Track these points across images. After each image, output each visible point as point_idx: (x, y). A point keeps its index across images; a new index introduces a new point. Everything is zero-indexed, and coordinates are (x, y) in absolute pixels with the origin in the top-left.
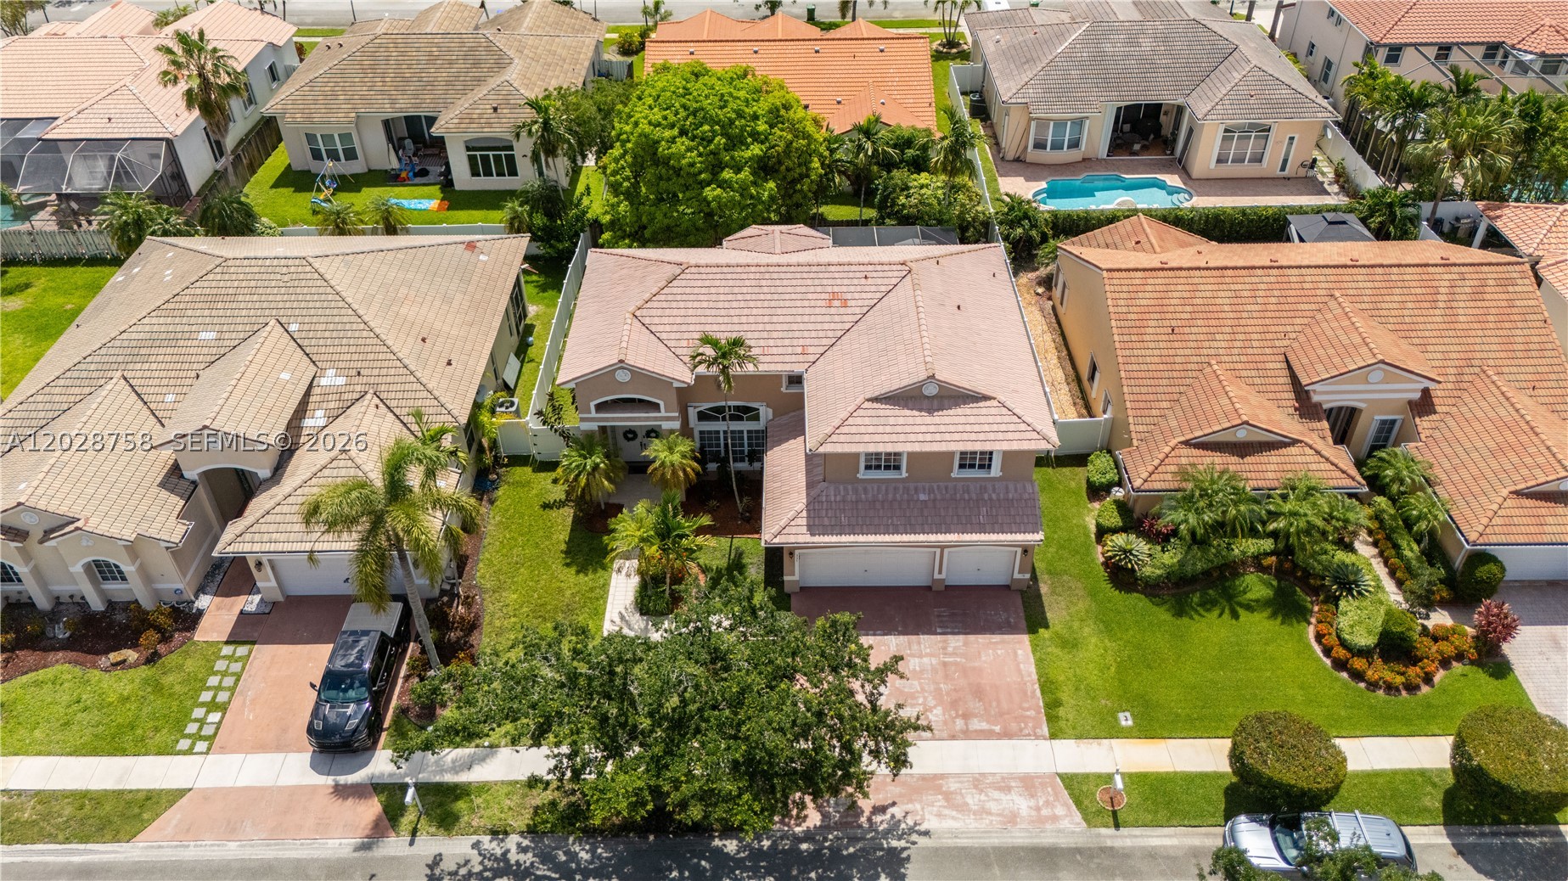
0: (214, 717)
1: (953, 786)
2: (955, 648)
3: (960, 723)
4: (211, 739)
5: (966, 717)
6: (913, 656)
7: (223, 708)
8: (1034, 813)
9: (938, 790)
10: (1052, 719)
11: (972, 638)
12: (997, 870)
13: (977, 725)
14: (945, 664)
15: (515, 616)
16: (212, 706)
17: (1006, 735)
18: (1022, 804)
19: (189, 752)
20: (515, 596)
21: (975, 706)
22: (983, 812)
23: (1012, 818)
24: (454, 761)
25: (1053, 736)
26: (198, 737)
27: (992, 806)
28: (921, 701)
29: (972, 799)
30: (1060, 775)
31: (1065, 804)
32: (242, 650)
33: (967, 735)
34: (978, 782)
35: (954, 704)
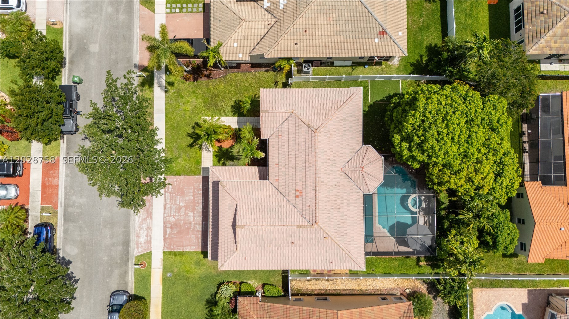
0: (178, 10)
1: (148, 221)
2: (196, 227)
3: (169, 225)
4: (171, 12)
5: (171, 228)
6: (194, 213)
7: (181, 12)
8: (140, 242)
9: (147, 217)
10: (170, 253)
11: (201, 233)
12: (123, 230)
13: (168, 231)
14: (190, 223)
15: (214, 89)
16: (181, 8)
17: (165, 239)
18: (142, 239)
19: (167, 8)
20: (222, 87)
21: (175, 231)
22: (141, 229)
23: (138, 236)
24: (161, 82)
25: (164, 252)
26: (171, 9)
27: (142, 231)
28: (177, 215)
29: (144, 226)
30: (151, 252)
31: (141, 252)
32: (201, 9)
33: (165, 227)
34: (149, 228)
35: (176, 224)
